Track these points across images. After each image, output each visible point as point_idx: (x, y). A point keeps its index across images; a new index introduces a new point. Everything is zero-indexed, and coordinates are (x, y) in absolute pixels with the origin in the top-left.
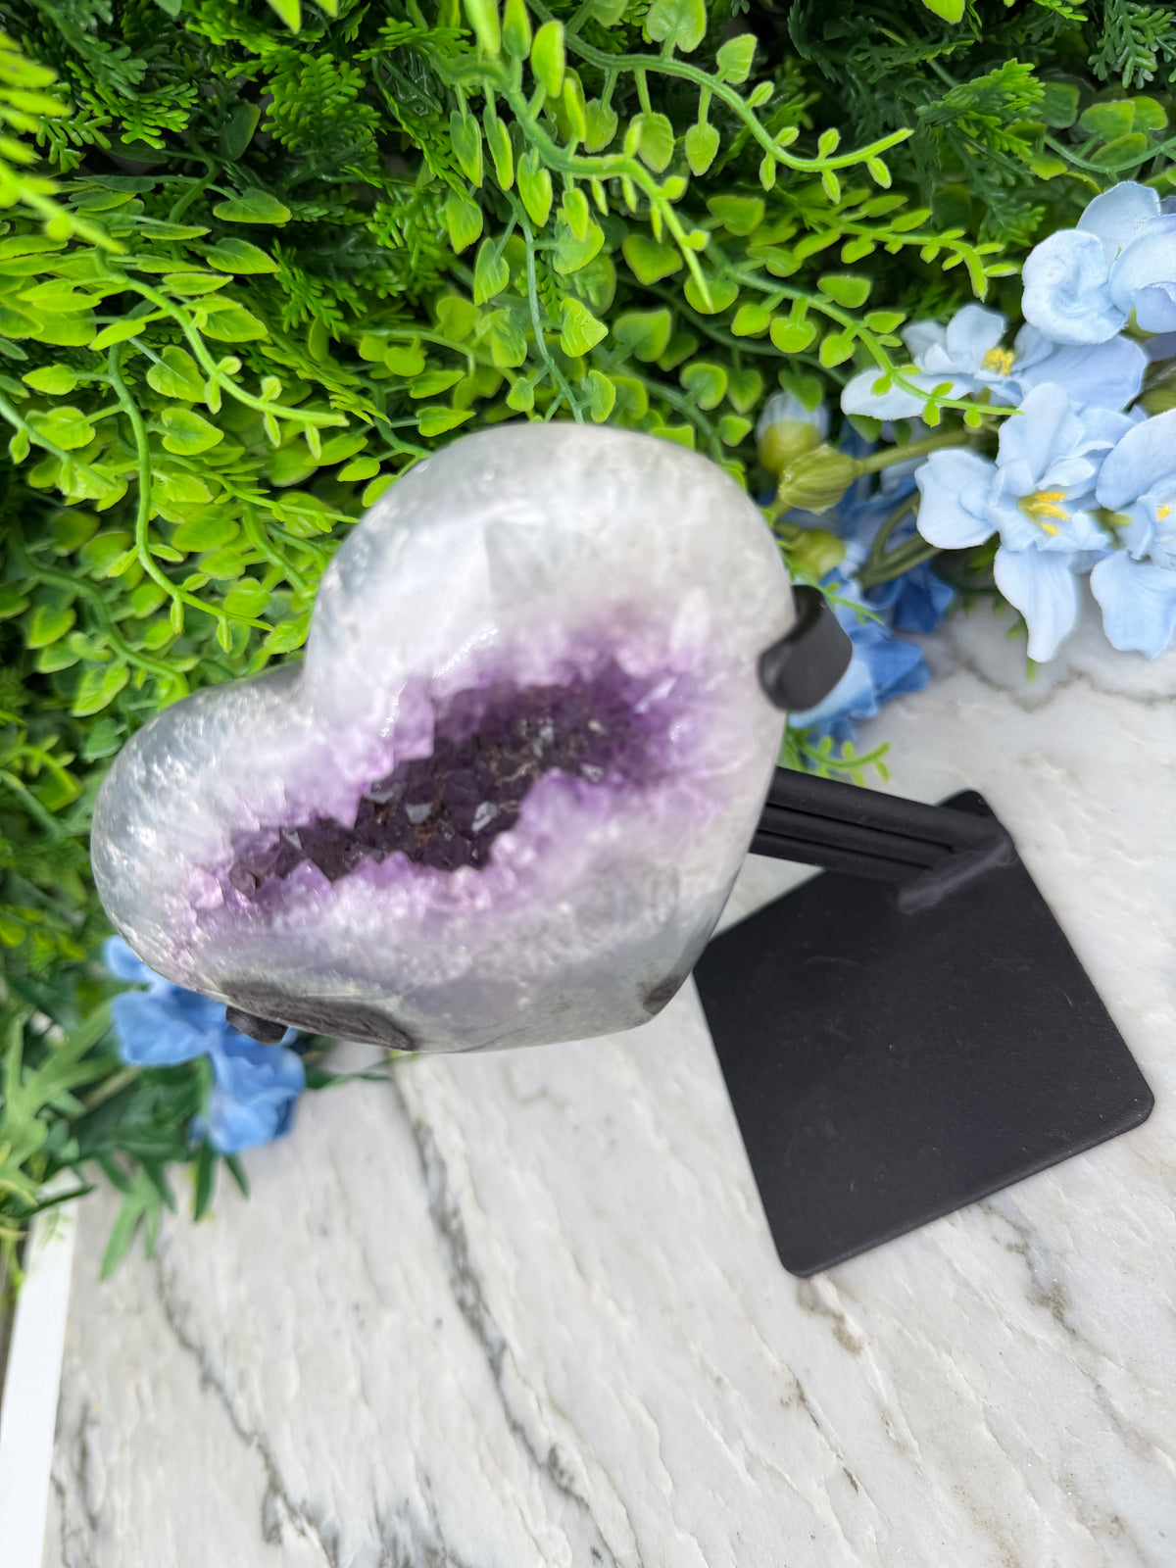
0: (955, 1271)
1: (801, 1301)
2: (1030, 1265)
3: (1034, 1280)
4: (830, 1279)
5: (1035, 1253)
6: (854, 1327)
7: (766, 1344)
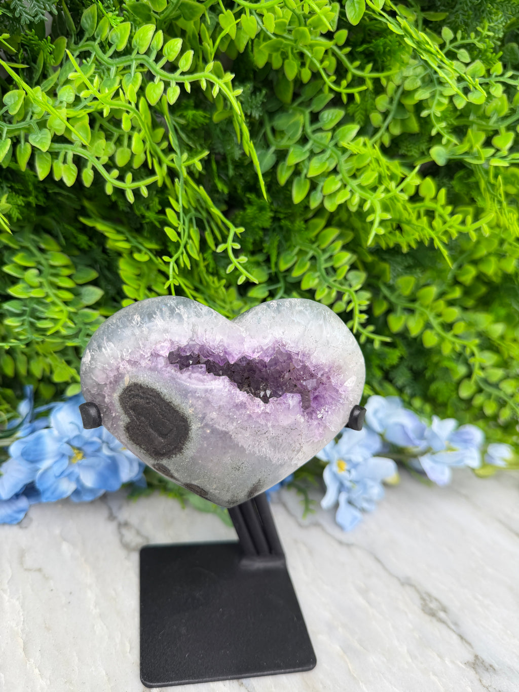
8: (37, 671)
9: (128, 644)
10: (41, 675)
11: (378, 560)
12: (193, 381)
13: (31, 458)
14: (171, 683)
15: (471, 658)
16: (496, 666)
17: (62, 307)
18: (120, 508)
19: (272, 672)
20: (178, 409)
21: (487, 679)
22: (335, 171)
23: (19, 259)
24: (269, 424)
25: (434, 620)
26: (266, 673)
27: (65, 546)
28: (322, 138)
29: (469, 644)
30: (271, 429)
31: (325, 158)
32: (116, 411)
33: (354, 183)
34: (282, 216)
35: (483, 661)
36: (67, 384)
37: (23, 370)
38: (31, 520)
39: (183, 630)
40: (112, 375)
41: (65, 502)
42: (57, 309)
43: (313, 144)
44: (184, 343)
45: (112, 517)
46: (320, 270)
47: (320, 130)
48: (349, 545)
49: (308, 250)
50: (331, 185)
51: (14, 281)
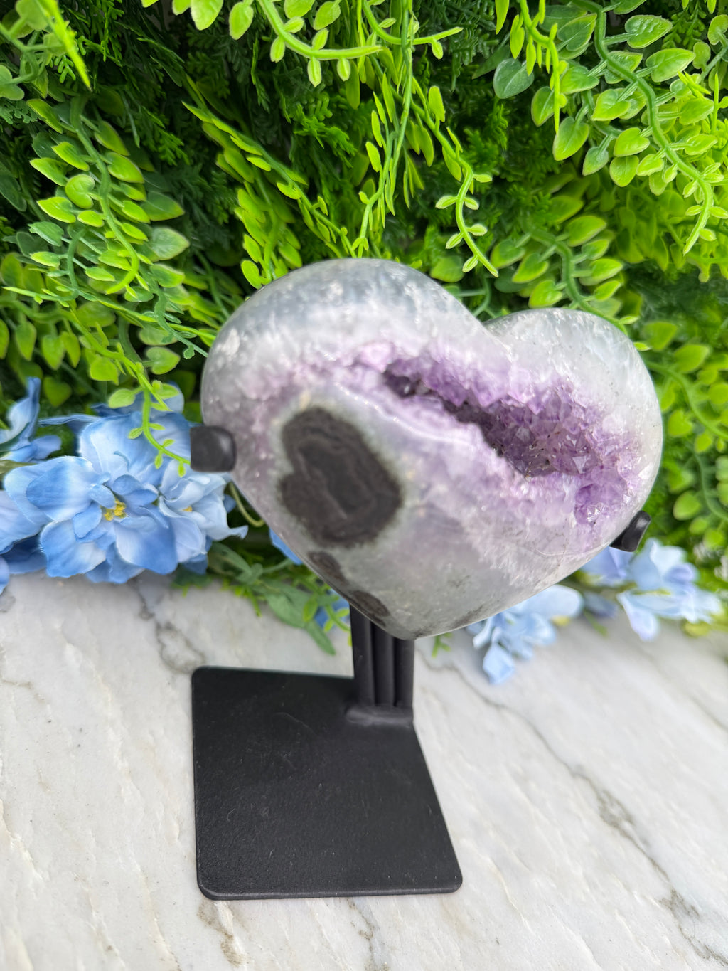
0: (322, 935)
1: (201, 913)
2: (371, 948)
3: (372, 959)
4: (229, 908)
5: (375, 942)
6: (238, 945)
7: (163, 934)
8: (26, 855)
9: (176, 825)
10: (35, 863)
11: (539, 735)
12: (422, 424)
13: (40, 500)
14: (247, 895)
15: (665, 893)
16: (699, 909)
17: (130, 252)
18: (159, 601)
19: (400, 891)
20: (387, 467)
21: (689, 925)
22: (636, 122)
23: (61, 149)
24: (528, 521)
25: (617, 833)
26: (390, 891)
27: (70, 651)
28: (622, 62)
29: (664, 873)
30: (528, 529)
31: (625, 96)
32: (269, 450)
33: (674, 148)
34: (510, 179)
35: (683, 900)
36: (111, 388)
37: (26, 351)
38: (13, 600)
39: (264, 813)
40: (276, 384)
41: (77, 579)
42: (121, 253)
43: (606, 68)
44: (413, 352)
45: (146, 614)
46: (567, 279)
47: (622, 46)
48: (498, 706)
49: (546, 243)
50: (631, 142)
51: (47, 189)
